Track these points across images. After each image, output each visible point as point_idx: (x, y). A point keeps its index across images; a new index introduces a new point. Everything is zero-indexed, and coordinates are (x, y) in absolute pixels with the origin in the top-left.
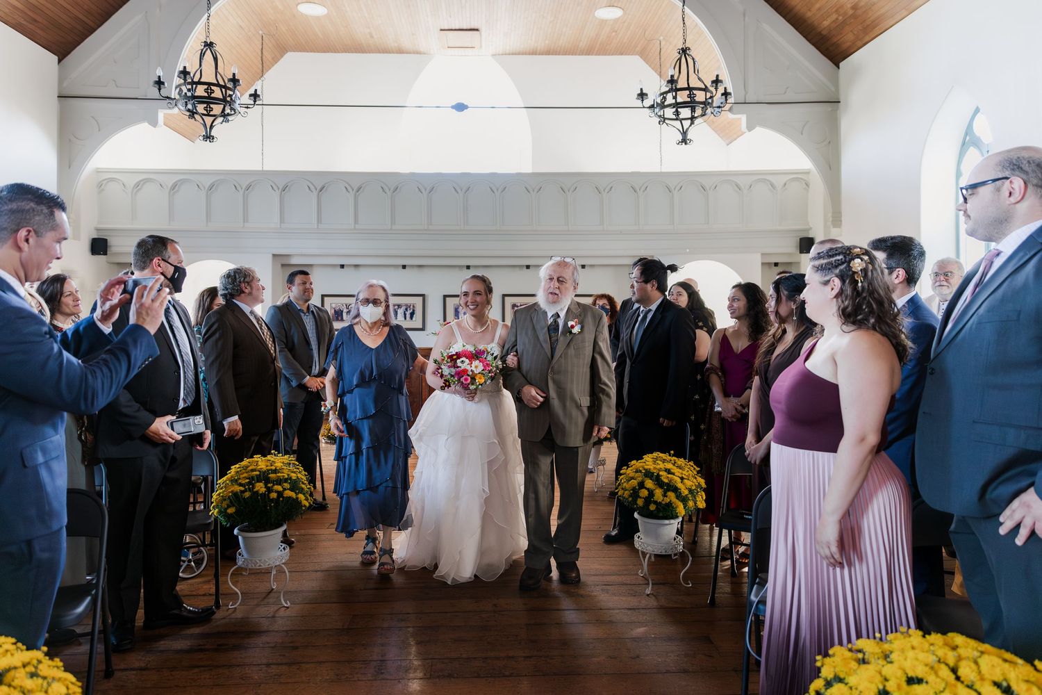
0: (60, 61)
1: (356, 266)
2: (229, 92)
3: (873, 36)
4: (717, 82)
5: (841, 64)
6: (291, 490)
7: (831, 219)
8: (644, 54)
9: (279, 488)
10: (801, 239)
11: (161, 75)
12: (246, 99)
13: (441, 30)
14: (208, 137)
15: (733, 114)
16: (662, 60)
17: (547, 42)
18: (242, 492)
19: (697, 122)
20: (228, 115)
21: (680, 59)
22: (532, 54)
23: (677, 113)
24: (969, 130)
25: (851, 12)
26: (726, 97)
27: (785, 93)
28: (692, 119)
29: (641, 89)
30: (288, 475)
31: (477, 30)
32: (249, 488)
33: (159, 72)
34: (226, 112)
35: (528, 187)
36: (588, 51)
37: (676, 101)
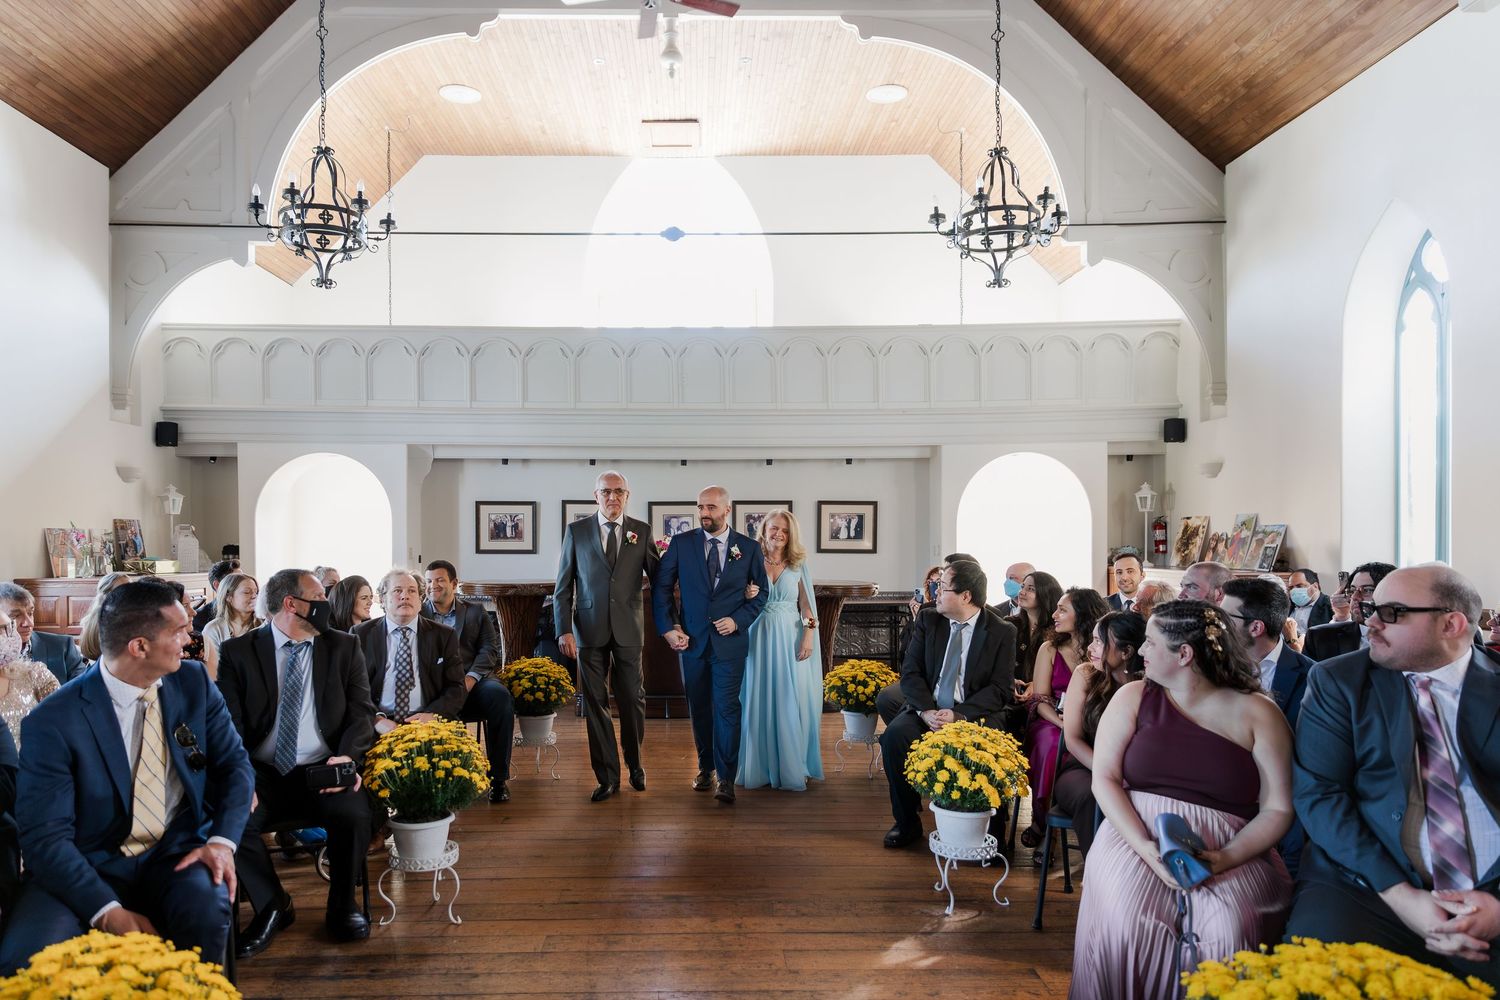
0: (111, 174)
1: (525, 461)
2: (353, 219)
3: (1275, 126)
4: (1045, 197)
5: (1228, 167)
6: (464, 766)
7: (1211, 392)
8: (936, 154)
9: (446, 764)
10: (1165, 421)
11: (259, 195)
12: (375, 226)
13: (644, 121)
14: (324, 282)
15: (1068, 240)
16: (964, 161)
17: (796, 137)
18: (397, 768)
19: (1016, 254)
20: (351, 249)
21: (992, 165)
22: (775, 154)
23: (988, 242)
24: (1416, 263)
25: (1243, 91)
26: (1059, 219)
27: (1145, 210)
28: (1010, 250)
29: (936, 208)
30: (458, 747)
31: (695, 121)
32: (408, 764)
33: (256, 191)
34: (347, 246)
35: (770, 348)
36: (856, 150)
37: (986, 225)
